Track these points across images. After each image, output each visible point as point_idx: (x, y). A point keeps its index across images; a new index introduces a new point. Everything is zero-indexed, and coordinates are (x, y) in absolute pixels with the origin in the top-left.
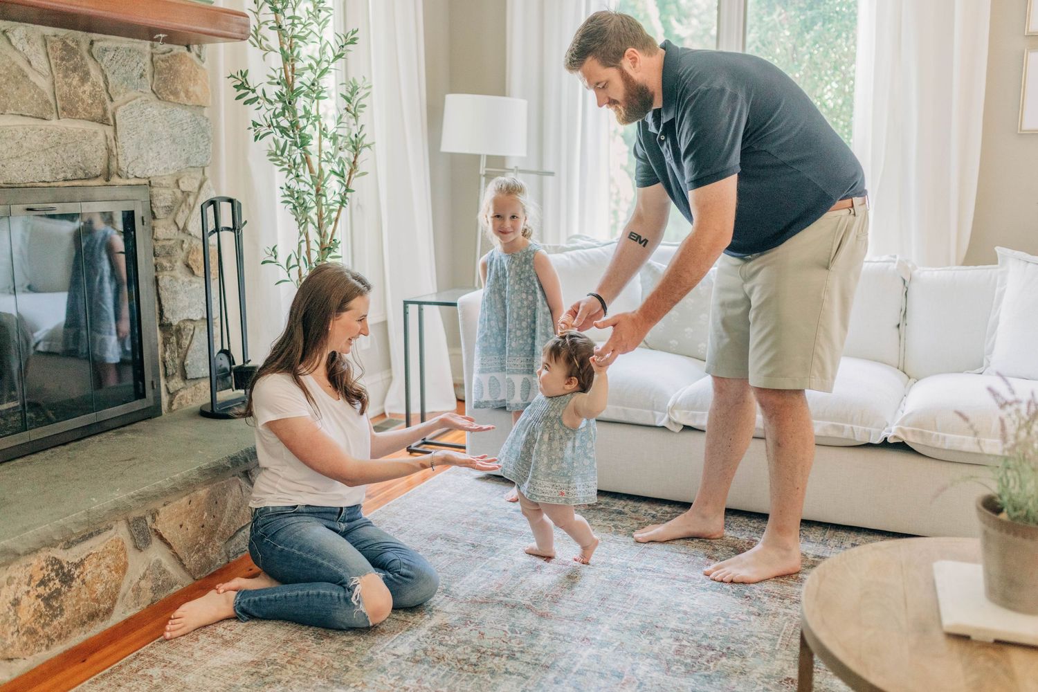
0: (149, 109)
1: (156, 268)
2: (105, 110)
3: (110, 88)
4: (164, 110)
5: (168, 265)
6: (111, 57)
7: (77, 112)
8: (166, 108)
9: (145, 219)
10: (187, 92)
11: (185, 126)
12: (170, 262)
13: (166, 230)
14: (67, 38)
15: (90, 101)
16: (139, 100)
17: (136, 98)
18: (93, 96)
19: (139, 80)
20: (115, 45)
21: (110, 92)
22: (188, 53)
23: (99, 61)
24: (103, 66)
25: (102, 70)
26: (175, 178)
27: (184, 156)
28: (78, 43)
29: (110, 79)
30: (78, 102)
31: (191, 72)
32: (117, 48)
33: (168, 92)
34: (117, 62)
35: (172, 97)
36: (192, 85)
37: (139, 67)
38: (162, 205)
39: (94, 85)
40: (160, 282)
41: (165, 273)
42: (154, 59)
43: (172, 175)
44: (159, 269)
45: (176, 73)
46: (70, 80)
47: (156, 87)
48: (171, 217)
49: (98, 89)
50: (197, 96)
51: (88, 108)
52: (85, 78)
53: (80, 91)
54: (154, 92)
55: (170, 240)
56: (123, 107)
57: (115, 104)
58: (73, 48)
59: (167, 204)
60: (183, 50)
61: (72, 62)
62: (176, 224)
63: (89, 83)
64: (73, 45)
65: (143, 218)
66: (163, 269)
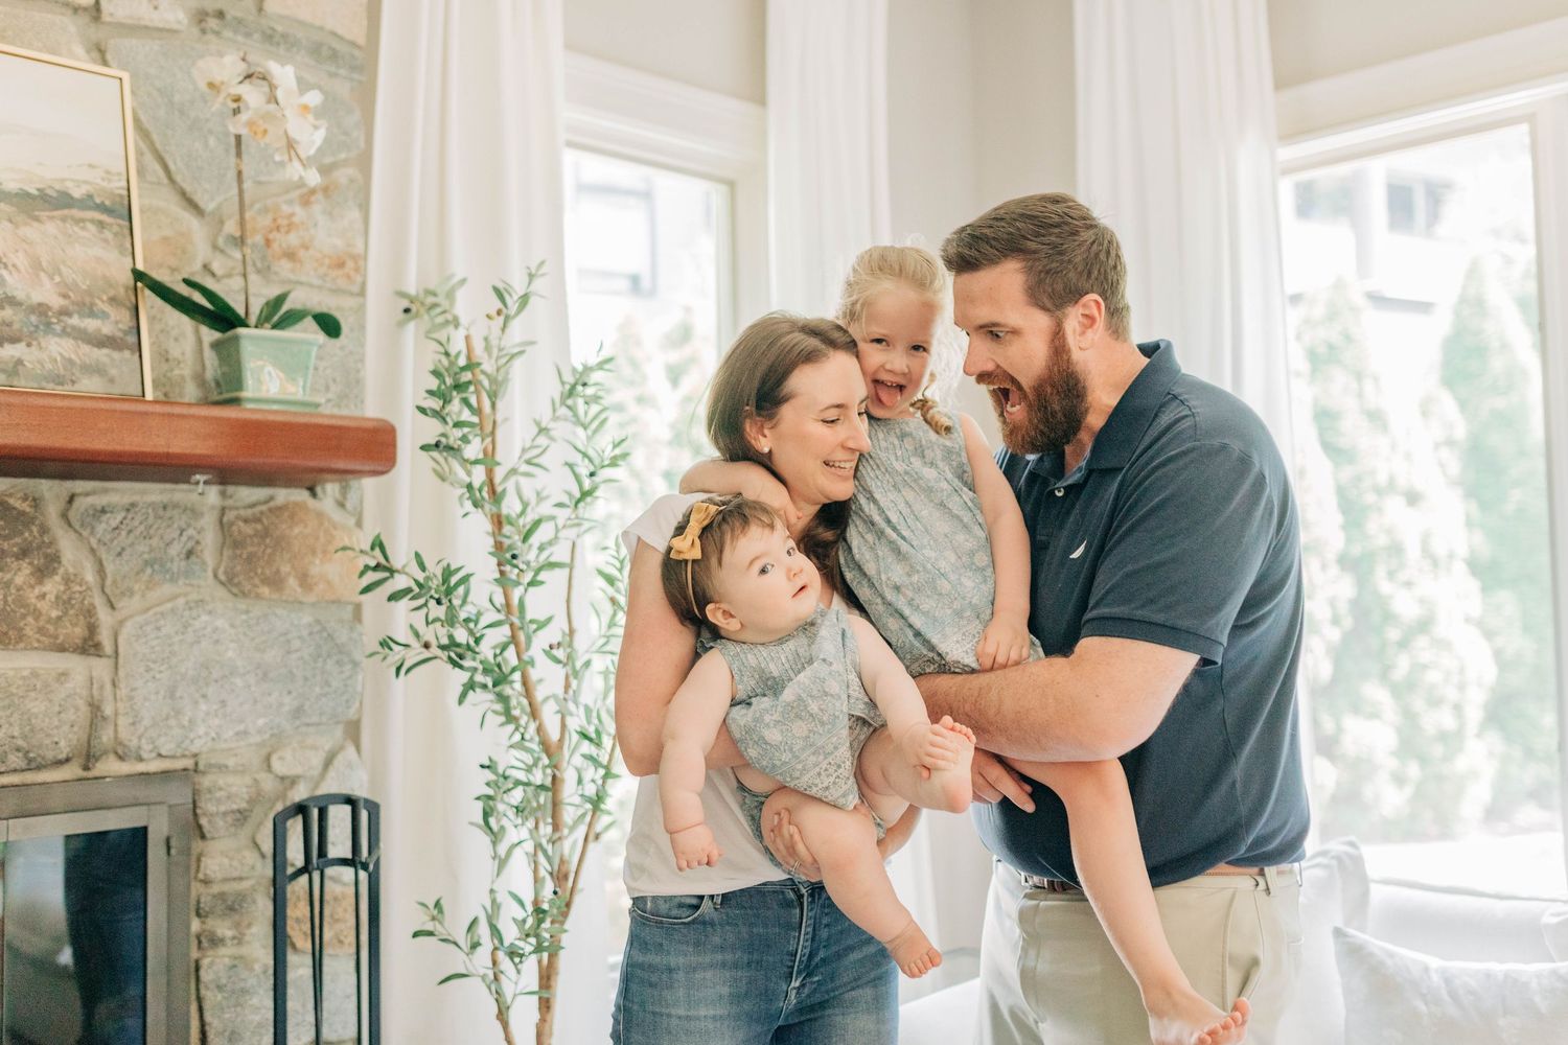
0: (205, 618)
1: (200, 942)
2: (92, 629)
3: (108, 582)
4: (244, 617)
5: (229, 933)
6: (114, 524)
7: (21, 638)
8: (247, 612)
9: (173, 843)
10: (304, 580)
11: (296, 644)
12: (237, 925)
13: (231, 859)
14: (11, 495)
15: (54, 614)
16: (181, 601)
17: (174, 597)
18: (64, 602)
19: (183, 563)
20: (127, 500)
21: (107, 590)
22: (311, 502)
23: (85, 533)
24: (93, 542)
25: (93, 551)
26: (264, 752)
27: (289, 703)
28: (36, 502)
29: (109, 568)
30: (24, 617)
31: (317, 538)
32: (133, 505)
33: (257, 581)
34: (130, 531)
35: (265, 590)
36: (317, 562)
37: (184, 538)
38: (223, 808)
39: (67, 581)
40: (202, 973)
41: (222, 951)
42: (225, 519)
43: (257, 745)
44: (205, 944)
45: (281, 543)
46: (8, 576)
47: (226, 573)
48: (245, 833)
49: (78, 588)
50: (329, 583)
51: (51, 628)
52: (48, 565)
53: (31, 596)
54: (222, 583)
55: (241, 879)
56: (139, 619)
57: (119, 616)
58: (23, 513)
59: (235, 807)
60: (300, 495)
61: (18, 540)
62: (257, 846)
63: (57, 578)
64: (25, 507)
65: (168, 841)
66: (216, 941)
